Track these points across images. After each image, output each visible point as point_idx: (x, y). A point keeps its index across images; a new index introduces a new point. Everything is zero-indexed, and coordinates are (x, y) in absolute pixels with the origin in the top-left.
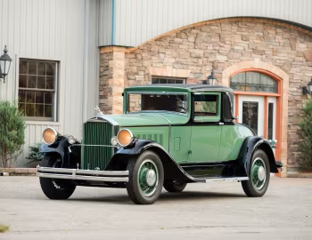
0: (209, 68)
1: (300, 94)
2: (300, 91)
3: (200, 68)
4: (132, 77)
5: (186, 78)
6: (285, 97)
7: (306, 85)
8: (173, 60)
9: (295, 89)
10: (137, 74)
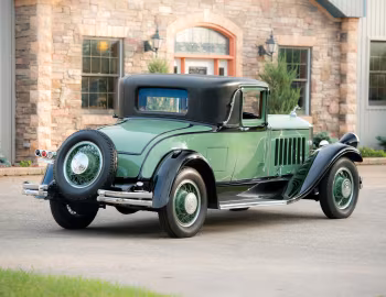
0: (150, 24)
1: (256, 55)
2: (256, 51)
3: (139, 24)
4: (58, 38)
5: (123, 39)
6: (239, 60)
7: (263, 43)
8: (108, 14)
9: (250, 49)
10: (65, 34)
